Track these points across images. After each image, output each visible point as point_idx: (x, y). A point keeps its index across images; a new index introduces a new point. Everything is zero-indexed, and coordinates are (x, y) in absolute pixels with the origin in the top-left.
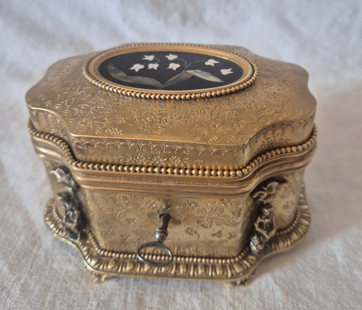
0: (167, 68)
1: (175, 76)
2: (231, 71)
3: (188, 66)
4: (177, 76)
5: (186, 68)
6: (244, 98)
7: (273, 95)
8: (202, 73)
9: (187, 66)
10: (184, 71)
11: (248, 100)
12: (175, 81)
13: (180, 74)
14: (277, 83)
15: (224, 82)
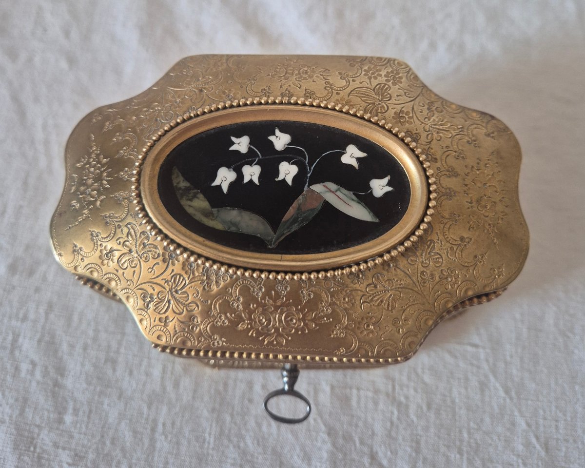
0: (276, 180)
1: (293, 205)
2: (389, 184)
3: (312, 168)
4: (295, 204)
5: (309, 175)
6: (412, 260)
7: (459, 245)
8: (338, 193)
9: (310, 169)
10: (306, 188)
11: (420, 264)
12: (295, 220)
13: (301, 197)
14: (469, 208)
15: (377, 221)
